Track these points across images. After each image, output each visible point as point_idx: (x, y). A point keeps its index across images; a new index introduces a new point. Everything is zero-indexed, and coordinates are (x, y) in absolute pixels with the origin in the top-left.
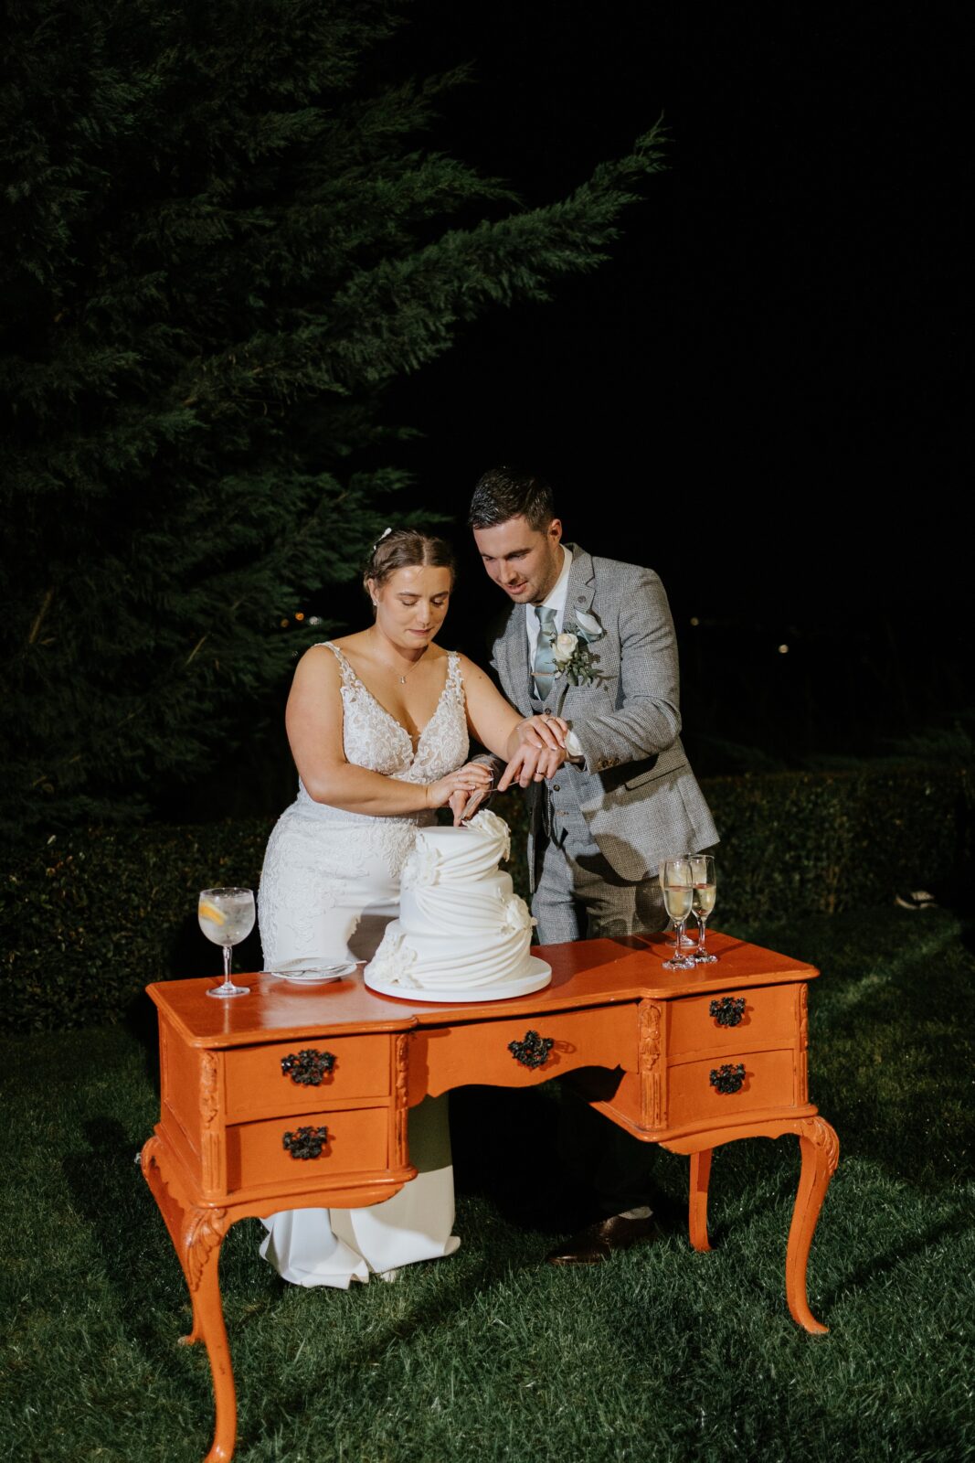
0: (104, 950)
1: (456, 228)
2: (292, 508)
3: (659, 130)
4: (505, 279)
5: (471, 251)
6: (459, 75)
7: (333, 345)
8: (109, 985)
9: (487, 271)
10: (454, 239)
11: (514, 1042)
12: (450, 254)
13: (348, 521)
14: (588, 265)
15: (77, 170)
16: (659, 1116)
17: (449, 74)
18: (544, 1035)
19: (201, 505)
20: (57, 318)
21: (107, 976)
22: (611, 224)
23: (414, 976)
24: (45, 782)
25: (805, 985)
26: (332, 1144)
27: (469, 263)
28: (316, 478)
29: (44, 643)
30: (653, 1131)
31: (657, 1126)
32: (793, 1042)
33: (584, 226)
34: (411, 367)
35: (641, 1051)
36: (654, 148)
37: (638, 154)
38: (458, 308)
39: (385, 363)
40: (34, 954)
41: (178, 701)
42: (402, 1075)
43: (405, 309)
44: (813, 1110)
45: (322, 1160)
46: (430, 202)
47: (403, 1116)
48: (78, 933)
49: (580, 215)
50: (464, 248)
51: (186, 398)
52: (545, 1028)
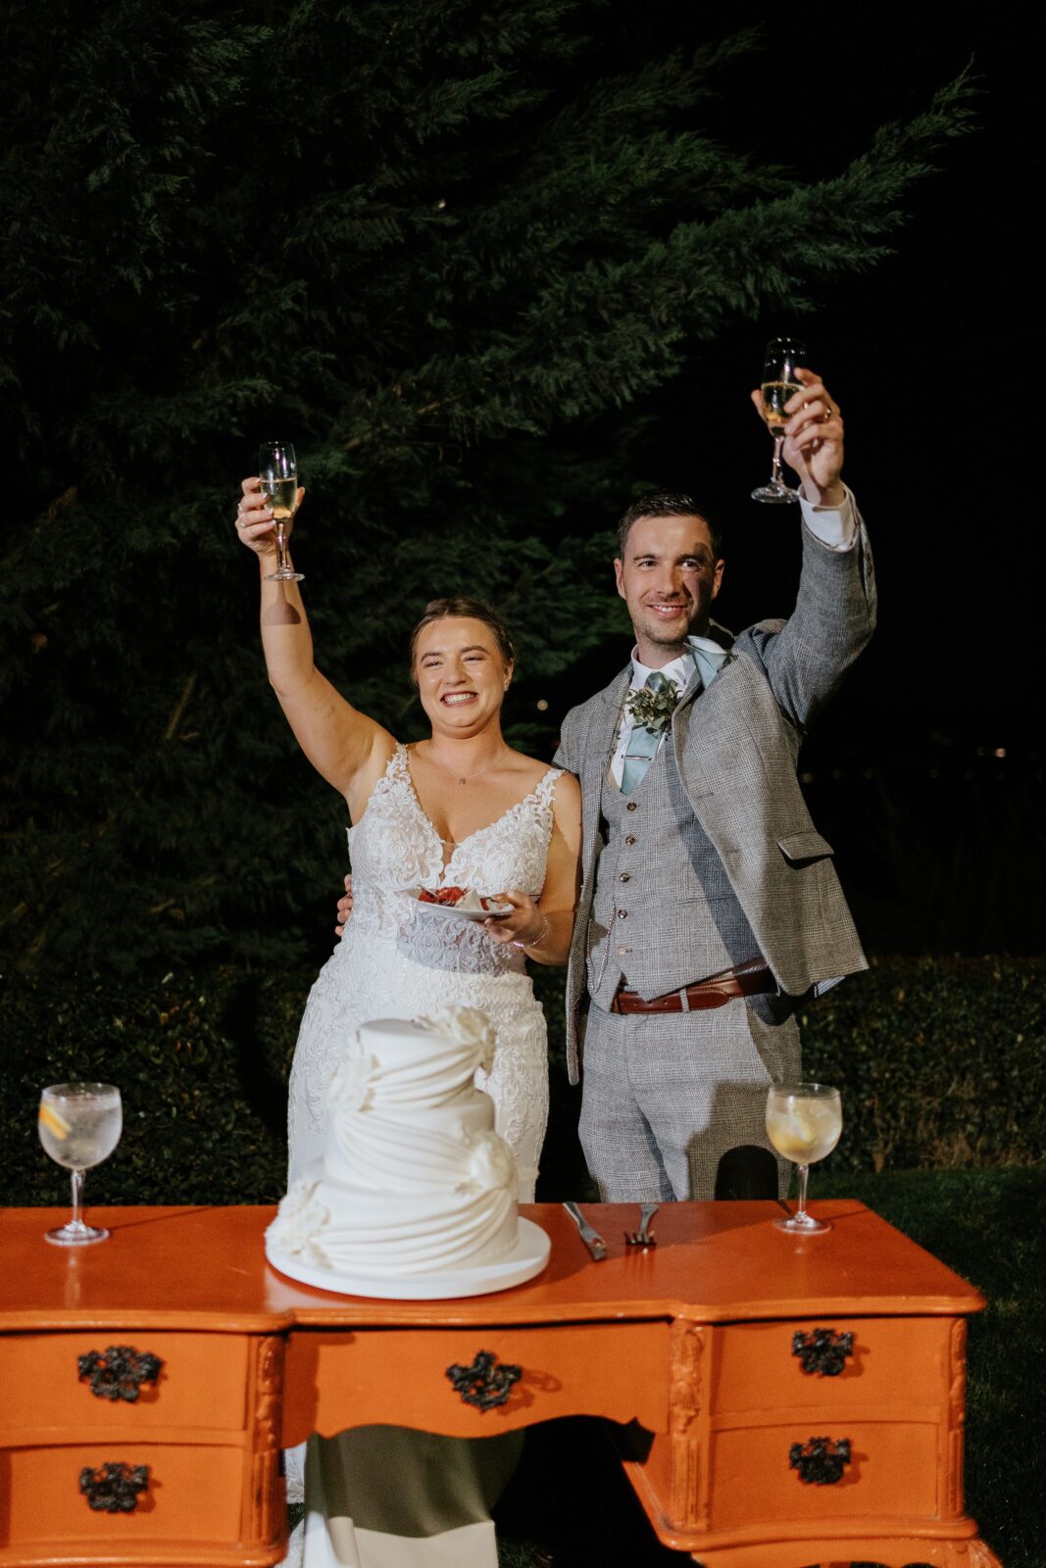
0: (223, 1121)
1: (688, 221)
2: (489, 581)
3: (967, 80)
4: (749, 283)
5: (707, 248)
6: (742, 43)
7: (524, 372)
8: (230, 1164)
9: (728, 274)
10: (686, 235)
11: (455, 1366)
12: (679, 253)
13: (556, 599)
14: (863, 260)
15: (178, 153)
16: (695, 1509)
17: (727, 42)
18: (506, 1359)
19: (372, 574)
20: (196, 345)
21: (227, 1153)
22: (892, 206)
23: (325, 1249)
24: (174, 906)
25: (960, 1322)
26: (157, 1493)
27: (700, 264)
28: (519, 545)
29: (185, 738)
30: (685, 1533)
31: (692, 1525)
32: (936, 1413)
33: (857, 211)
34: (623, 399)
35: (673, 1401)
36: (960, 102)
37: (936, 112)
38: (689, 324)
39: (590, 394)
40: (139, 1117)
41: (332, 816)
42: (266, 1400)
43: (619, 326)
44: (966, 1529)
45: (139, 1517)
46: (656, 188)
47: (267, 1463)
48: (192, 1097)
49: (850, 197)
50: (700, 245)
51: (348, 440)
52: (508, 1350)
